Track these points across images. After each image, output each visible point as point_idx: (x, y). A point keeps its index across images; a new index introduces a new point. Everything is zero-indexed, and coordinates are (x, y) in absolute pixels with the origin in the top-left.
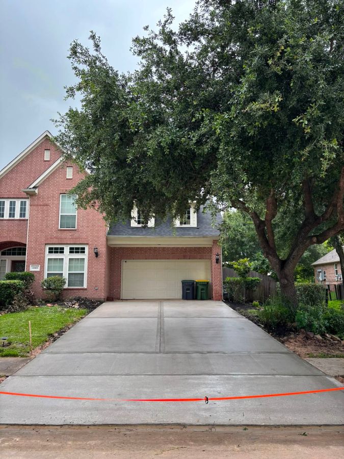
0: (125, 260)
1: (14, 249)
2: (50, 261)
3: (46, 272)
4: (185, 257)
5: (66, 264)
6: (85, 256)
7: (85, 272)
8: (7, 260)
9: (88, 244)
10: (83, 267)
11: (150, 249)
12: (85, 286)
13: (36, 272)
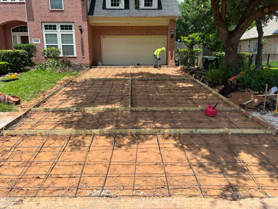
0: (104, 36)
1: (21, 27)
2: (47, 36)
3: (45, 45)
4: (148, 34)
5: (59, 38)
6: (73, 32)
7: (74, 44)
8: (17, 35)
9: (74, 22)
10: (72, 40)
11: (122, 27)
12: (75, 55)
13: (38, 44)
